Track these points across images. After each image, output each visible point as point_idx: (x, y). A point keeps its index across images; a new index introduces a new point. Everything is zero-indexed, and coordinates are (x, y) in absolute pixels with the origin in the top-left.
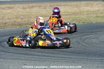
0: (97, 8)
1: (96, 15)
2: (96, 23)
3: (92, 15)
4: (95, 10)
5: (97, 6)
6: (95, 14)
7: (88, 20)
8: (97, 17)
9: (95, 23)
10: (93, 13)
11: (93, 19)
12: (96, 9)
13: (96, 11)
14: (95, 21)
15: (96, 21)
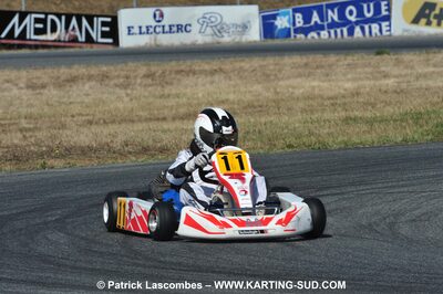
0: (349, 85)
1: (343, 114)
2: (343, 146)
3: (327, 115)
4: (342, 91)
5: (349, 76)
6: (340, 109)
7: (311, 134)
8: (347, 120)
9: (340, 149)
10: (332, 105)
11: (333, 130)
12: (345, 90)
13: (344, 97)
14: (340, 139)
15: (346, 139)
